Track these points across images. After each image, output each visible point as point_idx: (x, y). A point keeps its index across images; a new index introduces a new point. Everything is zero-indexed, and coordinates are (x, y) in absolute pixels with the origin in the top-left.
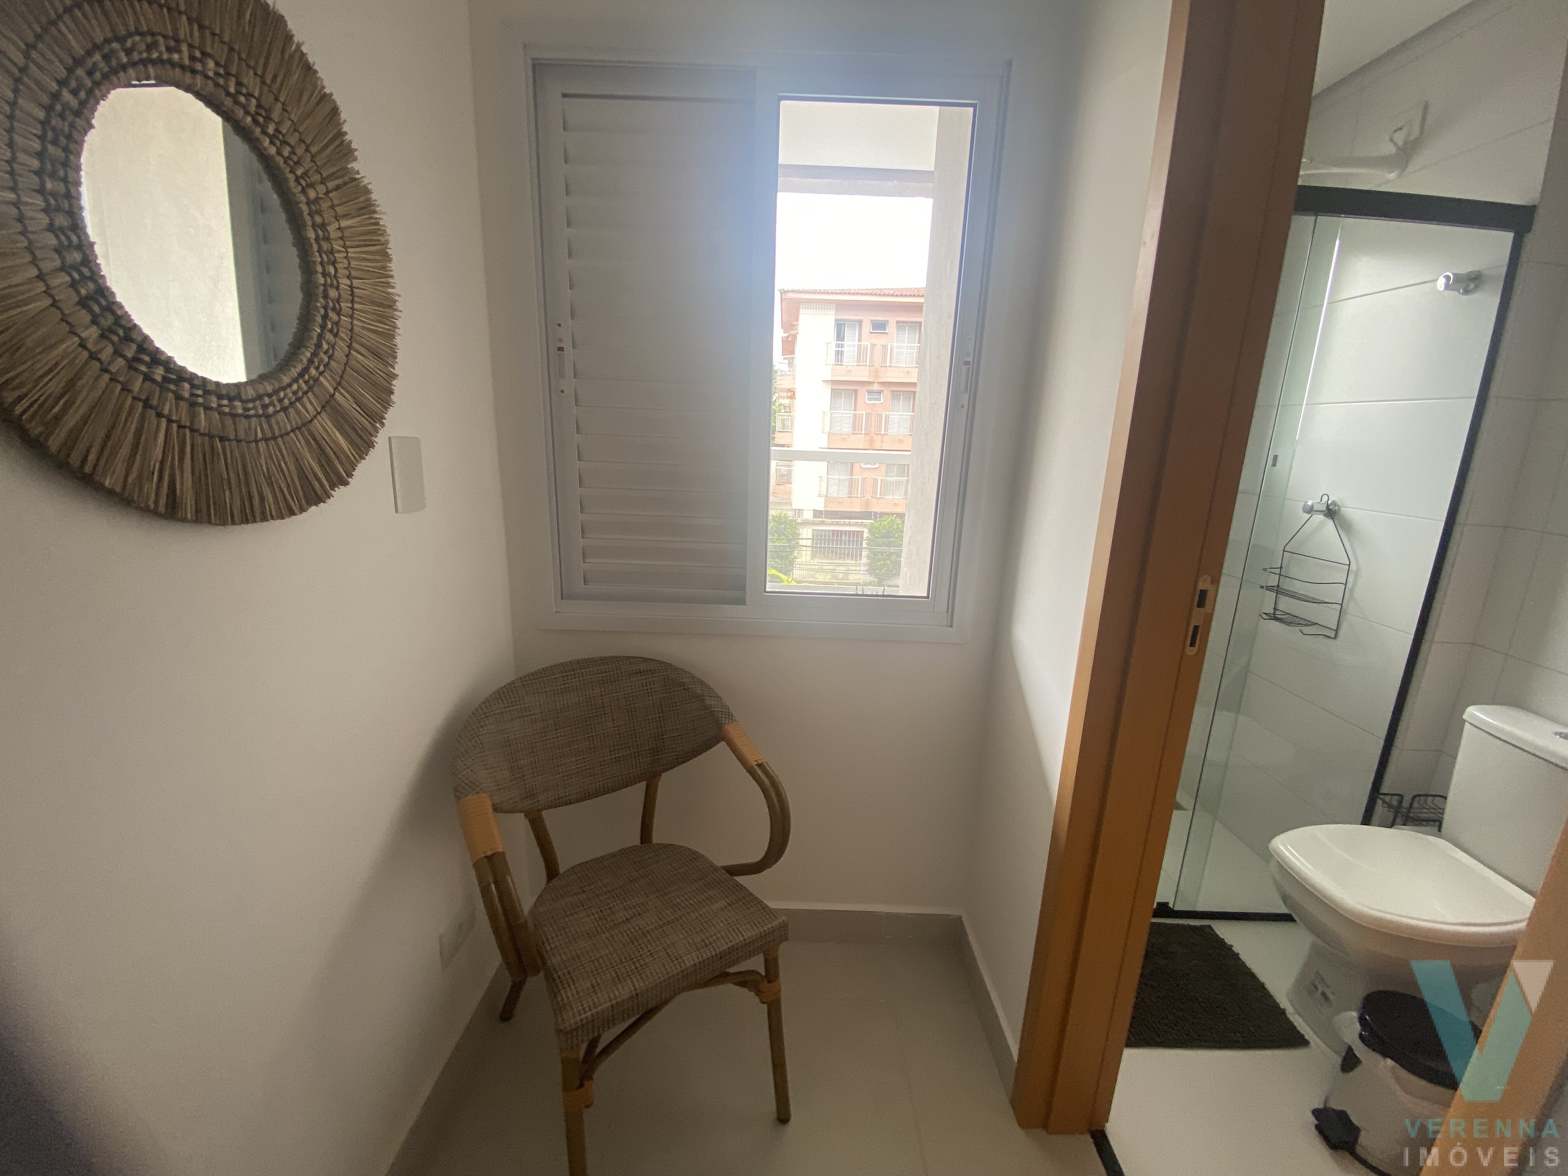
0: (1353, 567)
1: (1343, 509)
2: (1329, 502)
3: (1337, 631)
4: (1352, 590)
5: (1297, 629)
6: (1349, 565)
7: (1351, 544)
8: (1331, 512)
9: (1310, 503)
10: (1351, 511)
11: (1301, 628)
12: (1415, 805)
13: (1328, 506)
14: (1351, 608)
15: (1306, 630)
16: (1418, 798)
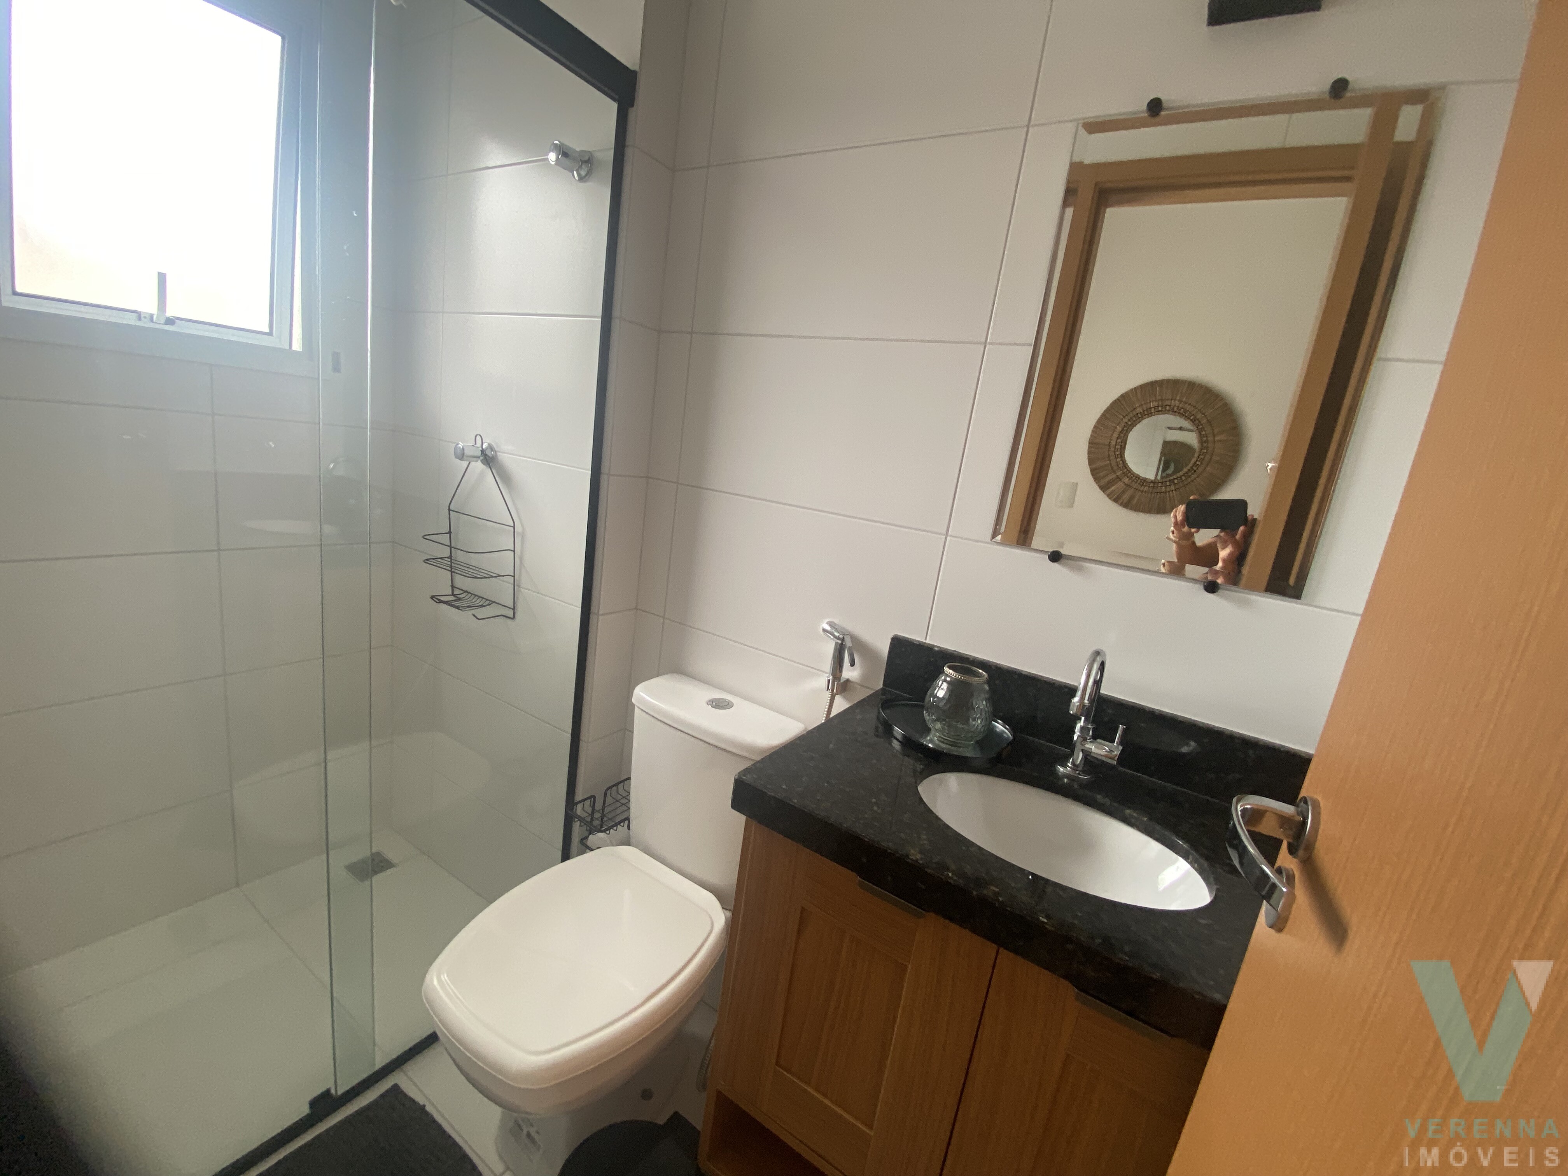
0: (518, 528)
1: (499, 454)
2: (484, 446)
3: (514, 609)
4: (521, 558)
5: (469, 613)
6: (514, 527)
7: (513, 501)
8: (489, 458)
9: (461, 445)
10: (507, 457)
11: (473, 612)
12: (609, 800)
13: (483, 451)
14: (524, 581)
15: (481, 613)
16: (609, 792)
